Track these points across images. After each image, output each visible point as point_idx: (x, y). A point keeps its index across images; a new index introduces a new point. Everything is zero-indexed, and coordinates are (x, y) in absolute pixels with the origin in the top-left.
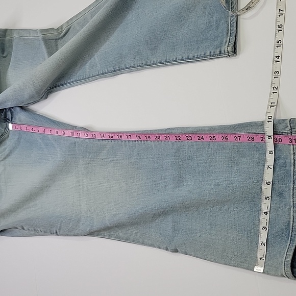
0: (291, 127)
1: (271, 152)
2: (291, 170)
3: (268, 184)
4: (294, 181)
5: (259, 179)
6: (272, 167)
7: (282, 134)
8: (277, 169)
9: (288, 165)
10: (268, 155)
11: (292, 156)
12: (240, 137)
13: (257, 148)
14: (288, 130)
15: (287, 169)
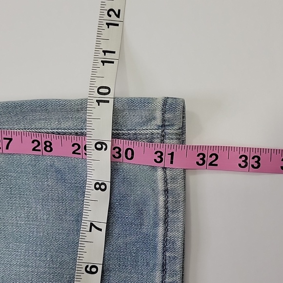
0: (164, 120)
1: (99, 186)
2: (155, 236)
3: (91, 272)
4: (164, 265)
5: (66, 258)
6: (103, 227)
7: (135, 138)
8: (116, 230)
9: (148, 222)
10: (91, 193)
11: (161, 198)
12: (11, 140)
13: (58, 171)
14: (153, 128)
15: (144, 230)
